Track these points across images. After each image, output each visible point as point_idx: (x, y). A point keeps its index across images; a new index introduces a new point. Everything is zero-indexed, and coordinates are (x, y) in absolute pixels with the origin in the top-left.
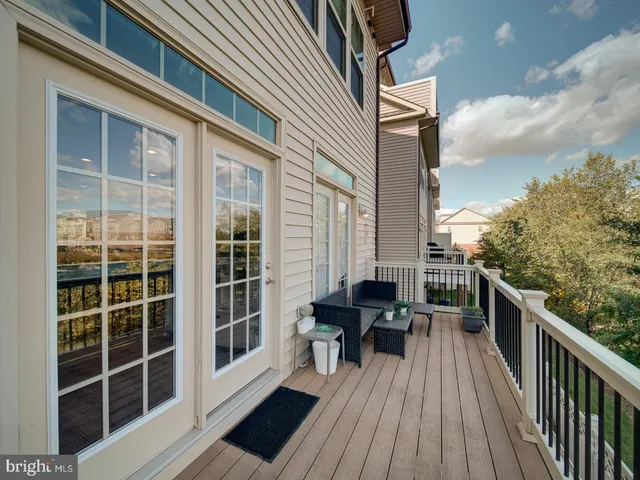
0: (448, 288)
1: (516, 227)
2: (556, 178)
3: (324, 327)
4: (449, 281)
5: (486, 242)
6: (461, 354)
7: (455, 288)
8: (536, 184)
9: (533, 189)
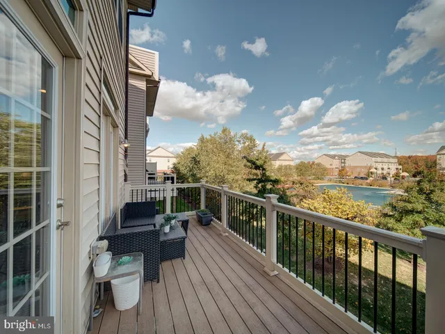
0: (158, 200)
1: (195, 161)
2: (210, 135)
3: (125, 258)
4: (157, 196)
5: (176, 169)
6: (211, 241)
7: (162, 199)
8: (203, 137)
9: (202, 140)
